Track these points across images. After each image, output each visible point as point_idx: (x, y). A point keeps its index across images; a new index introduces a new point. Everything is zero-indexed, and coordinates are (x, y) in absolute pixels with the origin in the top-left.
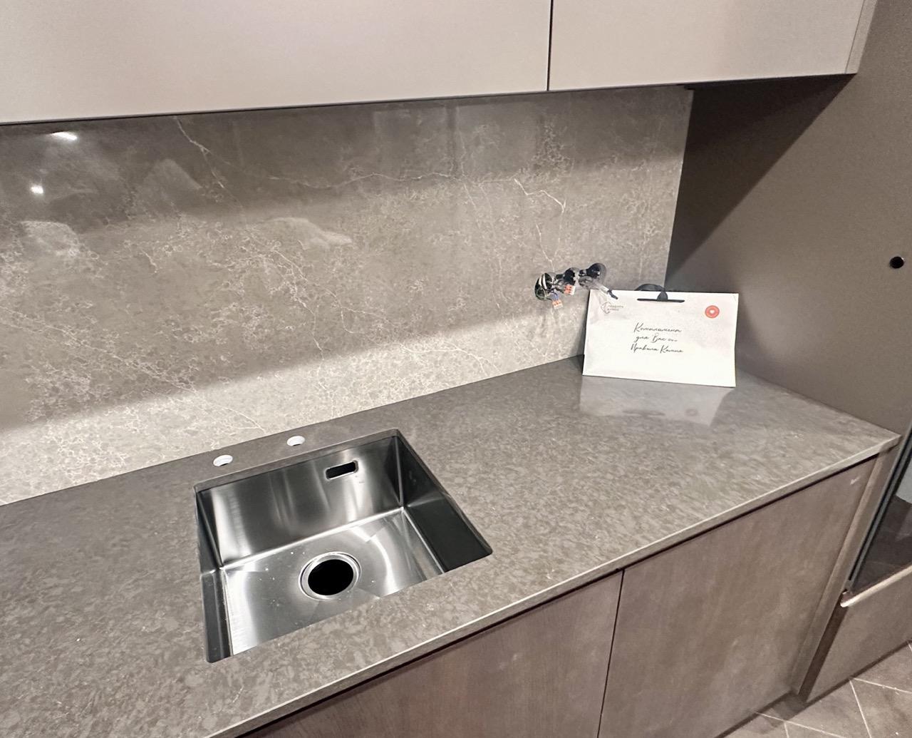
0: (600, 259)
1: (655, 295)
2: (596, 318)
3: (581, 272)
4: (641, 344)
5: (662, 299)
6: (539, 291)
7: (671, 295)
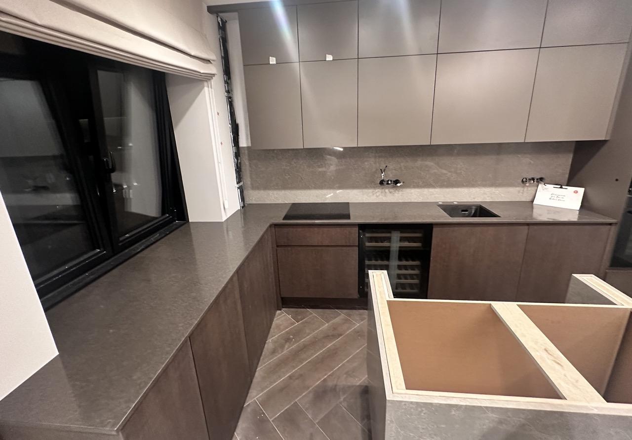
0: (543, 176)
1: (559, 186)
2: (540, 191)
3: (537, 179)
4: (552, 198)
5: (561, 188)
6: (523, 181)
7: (563, 187)
